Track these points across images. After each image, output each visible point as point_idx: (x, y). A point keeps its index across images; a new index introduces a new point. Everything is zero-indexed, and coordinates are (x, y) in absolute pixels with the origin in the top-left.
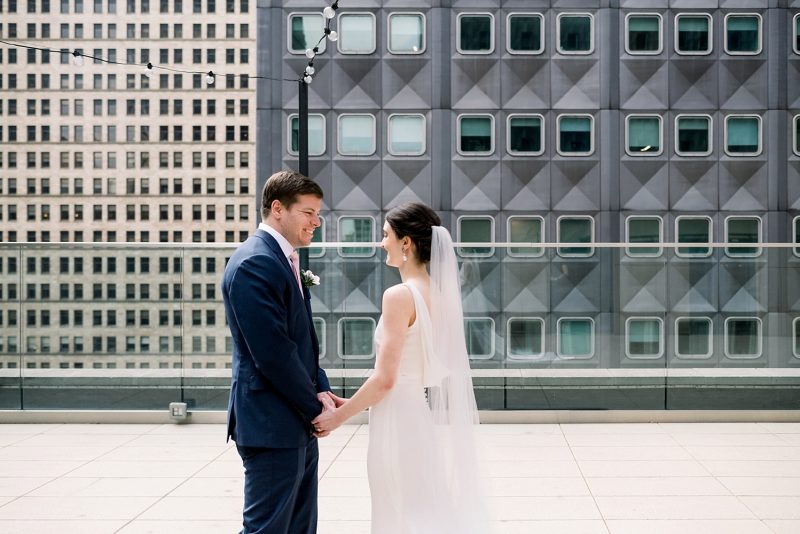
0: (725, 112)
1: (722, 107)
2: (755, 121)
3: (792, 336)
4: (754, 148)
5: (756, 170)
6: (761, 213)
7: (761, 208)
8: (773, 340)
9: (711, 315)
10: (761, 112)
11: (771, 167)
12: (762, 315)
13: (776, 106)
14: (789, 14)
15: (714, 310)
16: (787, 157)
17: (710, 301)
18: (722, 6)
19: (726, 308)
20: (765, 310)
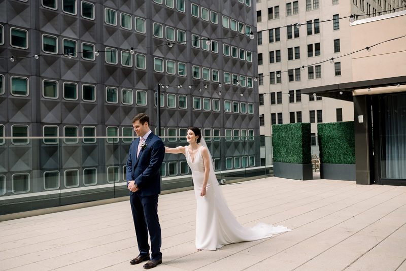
0: (11, 74)
1: (10, 72)
2: (25, 81)
3: (43, 177)
4: (24, 93)
5: (26, 103)
6: (29, 123)
7: (28, 121)
8: (35, 180)
9: (5, 173)
10: (28, 76)
11: (33, 102)
12: (30, 171)
13: (34, 74)
14: (40, 33)
15: (6, 171)
16: (40, 98)
17: (4, 167)
18: (9, 23)
19: (12, 170)
20: (31, 169)
